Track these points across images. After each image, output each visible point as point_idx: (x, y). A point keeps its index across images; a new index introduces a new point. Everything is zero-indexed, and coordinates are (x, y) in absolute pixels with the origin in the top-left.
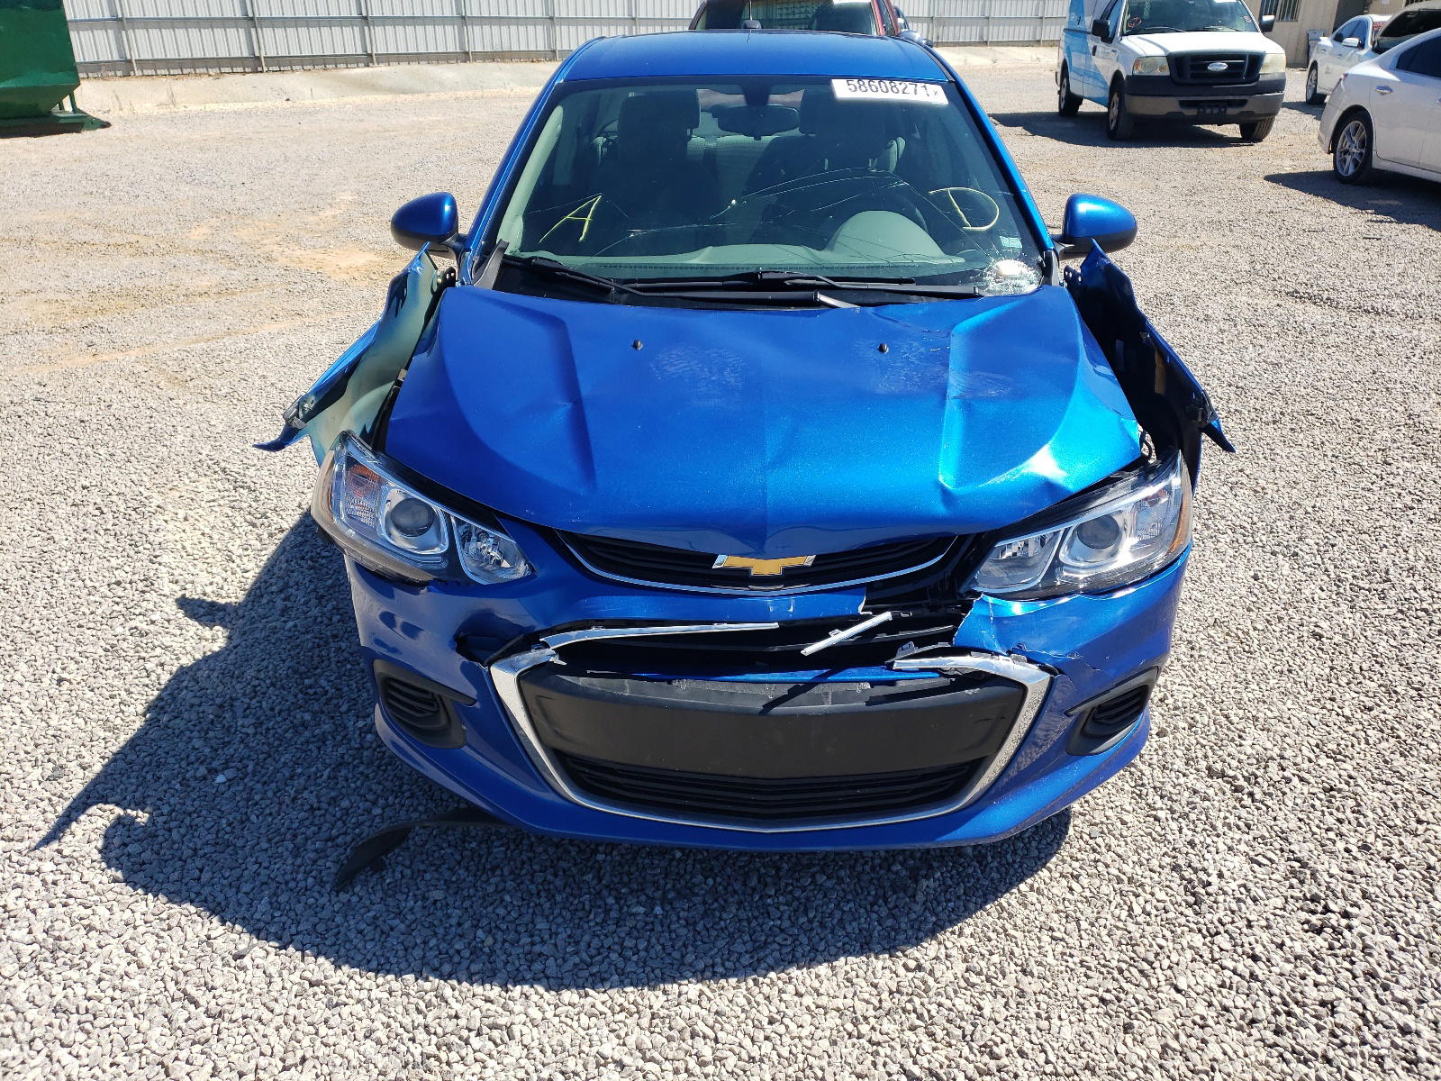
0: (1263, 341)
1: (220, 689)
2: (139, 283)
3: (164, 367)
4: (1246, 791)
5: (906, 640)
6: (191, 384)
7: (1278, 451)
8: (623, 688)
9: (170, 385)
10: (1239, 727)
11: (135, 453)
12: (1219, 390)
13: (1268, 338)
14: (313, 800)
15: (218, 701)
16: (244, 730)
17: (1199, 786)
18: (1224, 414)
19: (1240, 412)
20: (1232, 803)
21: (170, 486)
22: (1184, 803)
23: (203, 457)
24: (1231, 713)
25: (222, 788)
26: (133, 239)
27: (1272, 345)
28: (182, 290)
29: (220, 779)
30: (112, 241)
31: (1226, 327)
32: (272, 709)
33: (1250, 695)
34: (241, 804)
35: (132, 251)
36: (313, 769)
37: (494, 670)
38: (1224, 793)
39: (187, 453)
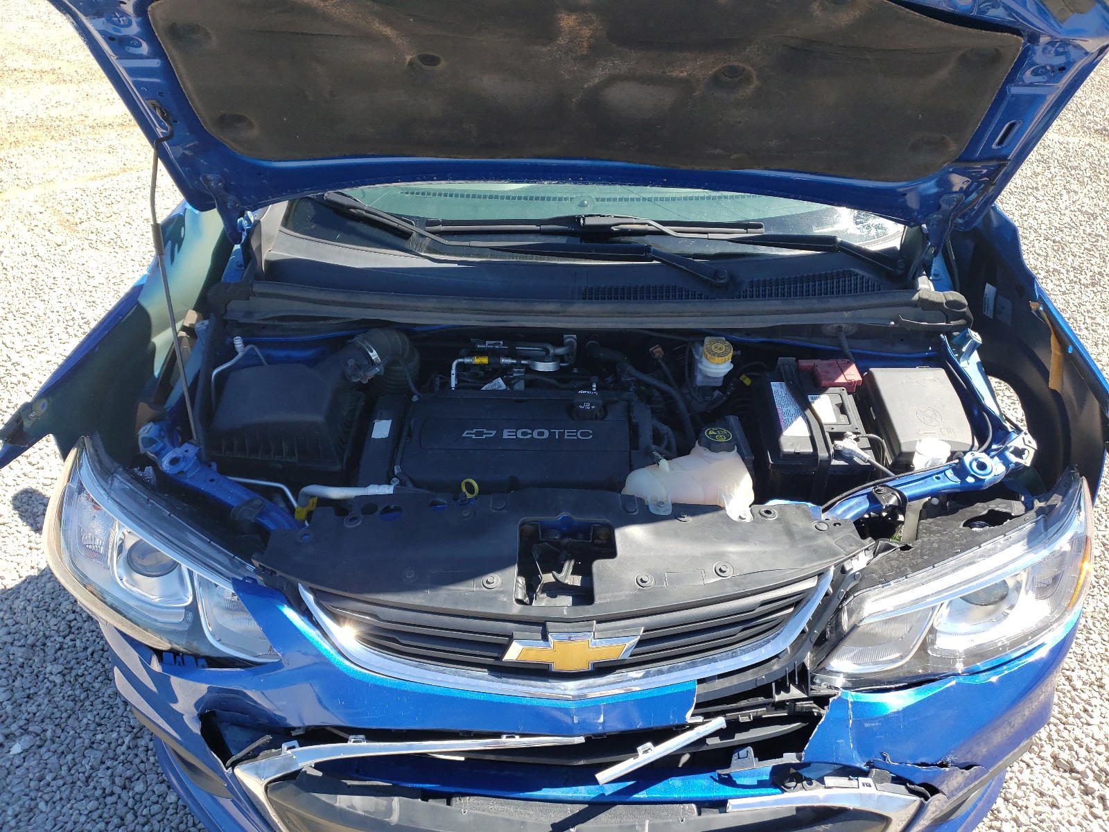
0: (1075, 186)
1: (33, 625)
2: (54, 113)
3: (59, 207)
4: (1097, 794)
5: (743, 746)
6: (80, 227)
7: (1099, 320)
8: (389, 811)
9: (61, 228)
10: (1084, 696)
11: (13, 309)
12: (1037, 245)
13: (1082, 183)
14: (106, 782)
15: (31, 640)
16: (52, 678)
17: (1047, 786)
18: (1043, 274)
19: (1059, 272)
20: (1083, 810)
21: (39, 349)
22: (1031, 812)
23: (76, 315)
24: (1074, 675)
25: (17, 762)
26: (56, 64)
27: (1085, 191)
28: (89, 122)
29: (17, 748)
30: (38, 68)
31: (1039, 170)
32: (86, 649)
33: (1092, 648)
34: (33, 784)
35: (54, 77)
36: (114, 735)
37: (239, 772)
38: (1073, 795)
39: (61, 310)
